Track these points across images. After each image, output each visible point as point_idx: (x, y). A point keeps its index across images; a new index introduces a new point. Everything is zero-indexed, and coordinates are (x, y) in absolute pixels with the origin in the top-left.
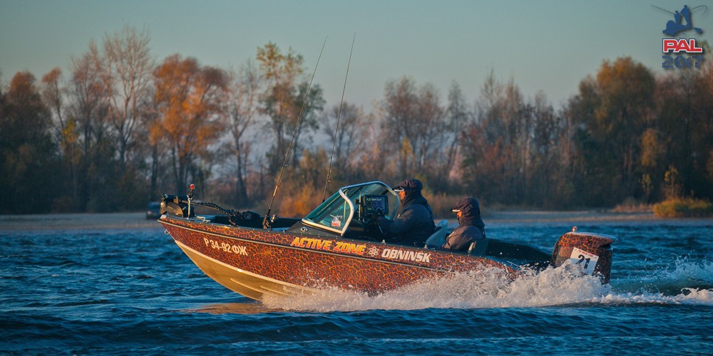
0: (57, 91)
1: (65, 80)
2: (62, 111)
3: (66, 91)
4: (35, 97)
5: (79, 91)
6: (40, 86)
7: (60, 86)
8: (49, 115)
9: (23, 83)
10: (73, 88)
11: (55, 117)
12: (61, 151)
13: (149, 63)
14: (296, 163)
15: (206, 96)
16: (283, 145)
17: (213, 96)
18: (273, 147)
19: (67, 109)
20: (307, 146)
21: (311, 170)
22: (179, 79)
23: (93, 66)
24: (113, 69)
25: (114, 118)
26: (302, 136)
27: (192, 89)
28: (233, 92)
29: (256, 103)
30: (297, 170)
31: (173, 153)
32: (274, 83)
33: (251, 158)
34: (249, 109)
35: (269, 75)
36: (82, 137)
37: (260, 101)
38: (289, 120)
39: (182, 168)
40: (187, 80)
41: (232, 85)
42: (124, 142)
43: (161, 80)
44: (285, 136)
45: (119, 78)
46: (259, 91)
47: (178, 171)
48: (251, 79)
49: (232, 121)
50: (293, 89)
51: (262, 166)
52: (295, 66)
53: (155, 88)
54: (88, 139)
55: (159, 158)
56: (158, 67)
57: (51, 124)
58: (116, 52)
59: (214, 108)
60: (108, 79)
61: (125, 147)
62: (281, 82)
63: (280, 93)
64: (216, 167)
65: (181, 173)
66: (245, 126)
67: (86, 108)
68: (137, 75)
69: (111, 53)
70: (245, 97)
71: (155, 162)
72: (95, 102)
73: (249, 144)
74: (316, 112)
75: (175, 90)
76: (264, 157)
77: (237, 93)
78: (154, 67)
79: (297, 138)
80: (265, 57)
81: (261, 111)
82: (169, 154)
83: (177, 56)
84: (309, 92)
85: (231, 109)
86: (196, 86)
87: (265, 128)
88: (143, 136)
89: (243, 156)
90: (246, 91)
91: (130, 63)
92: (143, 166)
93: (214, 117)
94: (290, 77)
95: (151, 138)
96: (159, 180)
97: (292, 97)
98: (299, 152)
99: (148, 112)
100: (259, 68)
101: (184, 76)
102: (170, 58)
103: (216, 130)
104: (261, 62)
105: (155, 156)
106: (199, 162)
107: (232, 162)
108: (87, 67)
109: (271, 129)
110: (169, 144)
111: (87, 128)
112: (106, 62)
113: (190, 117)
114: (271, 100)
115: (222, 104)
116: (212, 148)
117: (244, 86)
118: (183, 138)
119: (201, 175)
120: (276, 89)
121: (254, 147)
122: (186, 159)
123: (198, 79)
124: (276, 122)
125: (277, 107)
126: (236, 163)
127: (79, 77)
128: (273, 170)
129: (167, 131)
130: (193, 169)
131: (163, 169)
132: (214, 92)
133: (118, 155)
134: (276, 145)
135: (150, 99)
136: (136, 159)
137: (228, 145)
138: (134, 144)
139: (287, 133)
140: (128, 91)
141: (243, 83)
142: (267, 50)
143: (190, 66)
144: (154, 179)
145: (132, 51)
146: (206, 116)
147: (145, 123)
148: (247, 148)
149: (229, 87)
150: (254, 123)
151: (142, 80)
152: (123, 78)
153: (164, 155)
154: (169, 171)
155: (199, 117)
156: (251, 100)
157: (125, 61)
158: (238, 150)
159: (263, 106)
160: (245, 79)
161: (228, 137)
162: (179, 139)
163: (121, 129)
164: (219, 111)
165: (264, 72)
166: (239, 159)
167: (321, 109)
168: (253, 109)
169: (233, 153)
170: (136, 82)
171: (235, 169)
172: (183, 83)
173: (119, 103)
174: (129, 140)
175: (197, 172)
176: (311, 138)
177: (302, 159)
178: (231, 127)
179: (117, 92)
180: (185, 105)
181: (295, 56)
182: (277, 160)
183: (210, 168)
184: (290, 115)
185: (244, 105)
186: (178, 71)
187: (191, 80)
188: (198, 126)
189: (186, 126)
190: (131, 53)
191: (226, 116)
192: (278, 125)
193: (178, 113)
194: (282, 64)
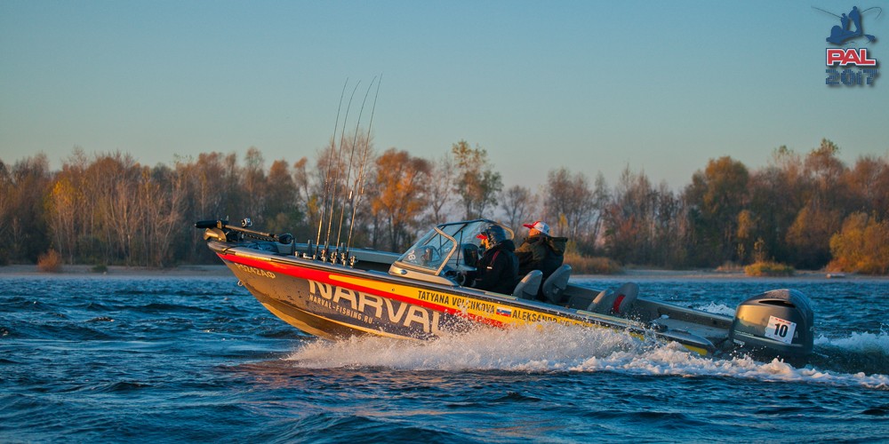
0: (305, 174)
1: (312, 166)
2: (308, 189)
3: (311, 174)
4: (288, 178)
5: (321, 174)
6: (292, 170)
7: (307, 170)
8: (297, 191)
9: (280, 168)
10: (317, 172)
11: (302, 192)
12: (306, 219)
13: (373, 154)
15: (415, 180)
16: (471, 217)
17: (420, 180)
19: (312, 188)
20: (489, 217)
22: (395, 166)
23: (332, 156)
24: (346, 158)
26: (486, 211)
27: (404, 174)
28: (435, 177)
29: (451, 185)
31: (389, 221)
32: (465, 171)
34: (446, 190)
35: (461, 165)
36: (322, 208)
37: (454, 184)
38: (475, 199)
39: (395, 233)
40: (401, 168)
41: (434, 171)
42: (353, 213)
43: (381, 167)
44: (473, 210)
45: (351, 165)
46: (454, 177)
47: (393, 235)
48: (448, 167)
49: (433, 198)
50: (479, 175)
52: (481, 158)
53: (376, 173)
54: (327, 210)
55: (379, 226)
56: (380, 158)
57: (301, 199)
58: (349, 145)
59: (420, 189)
60: (342, 165)
62: (470, 170)
63: (469, 178)
64: (420, 232)
65: (395, 236)
66: (443, 202)
67: (326, 187)
68: (364, 163)
69: (345, 147)
70: (443, 181)
71: (376, 228)
72: (332, 182)
73: (445, 216)
74: (496, 193)
75: (391, 175)
77: (438, 177)
78: (377, 157)
79: (481, 211)
80: (459, 151)
81: (458, 192)
82: (386, 222)
83: (393, 149)
84: (491, 178)
85: (433, 190)
86: (407, 171)
87: (458, 204)
88: (367, 209)
90: (444, 176)
91: (359, 154)
92: (367, 231)
93: (421, 194)
94: (477, 166)
95: (373, 210)
97: (479, 181)
99: (371, 191)
100: (454, 159)
101: (399, 164)
102: (389, 151)
103: (421, 204)
104: (455, 155)
105: (376, 223)
106: (408, 228)
108: (327, 157)
109: (463, 205)
110: (386, 215)
111: (327, 202)
112: (341, 153)
113: (402, 194)
114: (463, 183)
115: (426, 186)
116: (418, 218)
117: (443, 173)
118: (397, 210)
119: (409, 238)
120: (466, 175)
122: (398, 226)
123: (409, 167)
124: (466, 200)
125: (467, 188)
127: (321, 164)
129: (385, 205)
130: (404, 234)
131: (382, 233)
132: (420, 177)
134: (465, 215)
135: (373, 181)
136: (362, 225)
137: (430, 216)
139: (474, 208)
140: (357, 175)
141: (442, 170)
142: (460, 146)
143: (403, 157)
144: (375, 240)
146: (415, 194)
147: (369, 199)
148: (444, 218)
149: (431, 173)
150: (450, 200)
151: (367, 167)
152: (354, 165)
153: (383, 222)
154: (386, 235)
155: (409, 195)
156: (448, 183)
157: (356, 153)
158: (437, 219)
159: (457, 187)
160: (443, 168)
161: (430, 211)
162: (393, 211)
163: (351, 202)
164: (424, 191)
165: (458, 162)
167: (500, 190)
168: (448, 190)
169: (434, 222)
170: (363, 168)
173: (351, 181)
174: (357, 211)
175: (407, 236)
176: (492, 212)
178: (432, 203)
179: (349, 176)
180: (398, 186)
181: (480, 150)
183: (416, 233)
184: (476, 194)
185: (442, 186)
186: (394, 161)
187: (404, 167)
188: (408, 202)
189: (399, 202)
190: (359, 146)
191: (429, 195)
192: (467, 202)
193: (393, 191)
194: (471, 157)
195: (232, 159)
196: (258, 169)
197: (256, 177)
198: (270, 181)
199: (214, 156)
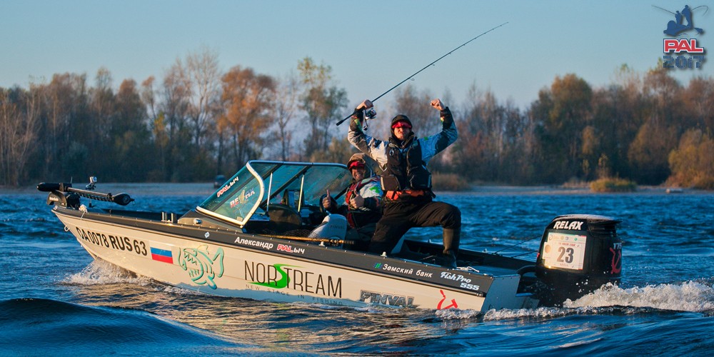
0: (152, 92)
1: (158, 86)
2: (155, 107)
3: (158, 92)
4: (136, 97)
5: (167, 92)
6: (140, 89)
7: (154, 88)
8: (144, 109)
9: (128, 87)
10: (163, 90)
12: (154, 136)
13: (218, 71)
14: (326, 147)
15: (260, 96)
16: (316, 134)
17: (265, 96)
18: (309, 136)
19: (158, 106)
20: (335, 135)
21: (337, 153)
22: (240, 83)
23: (178, 74)
24: (191, 75)
25: (192, 112)
26: (331, 128)
27: (250, 91)
28: (280, 93)
29: (296, 102)
30: (327, 153)
31: (235, 139)
32: (310, 87)
33: (293, 143)
34: (291, 106)
35: (306, 81)
36: (169, 126)
37: (300, 101)
38: (321, 115)
39: (240, 151)
40: (246, 84)
41: (279, 88)
42: (199, 130)
43: (227, 85)
44: (319, 127)
45: (196, 82)
46: (299, 93)
47: (238, 152)
48: (293, 83)
49: (278, 115)
50: (325, 91)
51: (300, 149)
52: (326, 74)
53: (222, 90)
54: (173, 128)
55: (224, 143)
56: (225, 75)
57: (147, 117)
58: (194, 63)
59: (265, 105)
60: (188, 83)
61: (200, 134)
62: (316, 86)
63: (315, 94)
64: (266, 149)
65: (240, 154)
66: (288, 119)
67: (172, 105)
68: (209, 80)
69: (191, 65)
70: (288, 97)
71: (221, 145)
72: (178, 100)
73: (291, 133)
74: (342, 109)
75: (237, 91)
76: (302, 142)
77: (283, 94)
78: (222, 75)
79: (327, 128)
80: (304, 67)
81: (301, 108)
82: (231, 139)
83: (238, 66)
84: (336, 94)
85: (278, 106)
86: (252, 88)
87: (303, 120)
88: (212, 126)
89: (286, 141)
90: (290, 93)
91: (204, 71)
92: (212, 148)
93: (265, 112)
94: (323, 82)
95: (218, 127)
96: (223, 159)
97: (324, 98)
98: (328, 139)
99: (217, 108)
100: (299, 75)
101: (244, 81)
102: (234, 68)
103: (266, 121)
104: (300, 71)
105: (221, 141)
106: (254, 146)
107: (278, 146)
108: (173, 75)
109: (308, 122)
110: (231, 132)
111: (172, 120)
112: (187, 71)
113: (248, 111)
114: (309, 100)
115: (271, 103)
116: (263, 135)
117: (288, 89)
118: (242, 127)
120: (312, 91)
121: (295, 135)
122: (244, 143)
123: (254, 84)
124: (311, 116)
125: (312, 105)
126: (281, 147)
127: (168, 82)
128: (309, 153)
129: (230, 123)
130: (249, 151)
131: (227, 150)
132: (266, 94)
133: (194, 140)
134: (311, 133)
135: (218, 98)
136: (207, 143)
137: (275, 133)
138: (205, 132)
139: (320, 125)
140: (203, 92)
141: (287, 86)
142: (305, 62)
143: (248, 74)
144: (220, 158)
145: (206, 63)
146: (259, 111)
147: (214, 116)
148: (290, 135)
149: (277, 90)
150: (295, 116)
151: (213, 84)
152: (199, 83)
153: (227, 140)
154: (231, 152)
155: (254, 112)
156: (292, 100)
157: (201, 70)
158: (282, 137)
159: (302, 104)
160: (289, 84)
161: (275, 127)
162: (238, 129)
163: (196, 120)
164: (269, 107)
165: (303, 79)
166: (283, 144)
167: (346, 106)
168: (294, 106)
169: (279, 139)
170: (208, 85)
171: (280, 151)
172: (243, 87)
173: (195, 101)
174: (203, 129)
175: (252, 154)
176: (338, 128)
177: (331, 144)
178: (277, 120)
179: (194, 94)
180: (244, 103)
181: (325, 66)
182: (313, 145)
183: (262, 150)
184: (322, 111)
185: (287, 103)
186: (240, 78)
187: (249, 84)
188: (253, 118)
189: (244, 119)
190: (206, 64)
191: (274, 112)
192: (313, 118)
193: (238, 108)
194: (316, 73)
195: (83, 80)
196: (107, 89)
197: (105, 96)
198: (119, 100)
199: (68, 76)
